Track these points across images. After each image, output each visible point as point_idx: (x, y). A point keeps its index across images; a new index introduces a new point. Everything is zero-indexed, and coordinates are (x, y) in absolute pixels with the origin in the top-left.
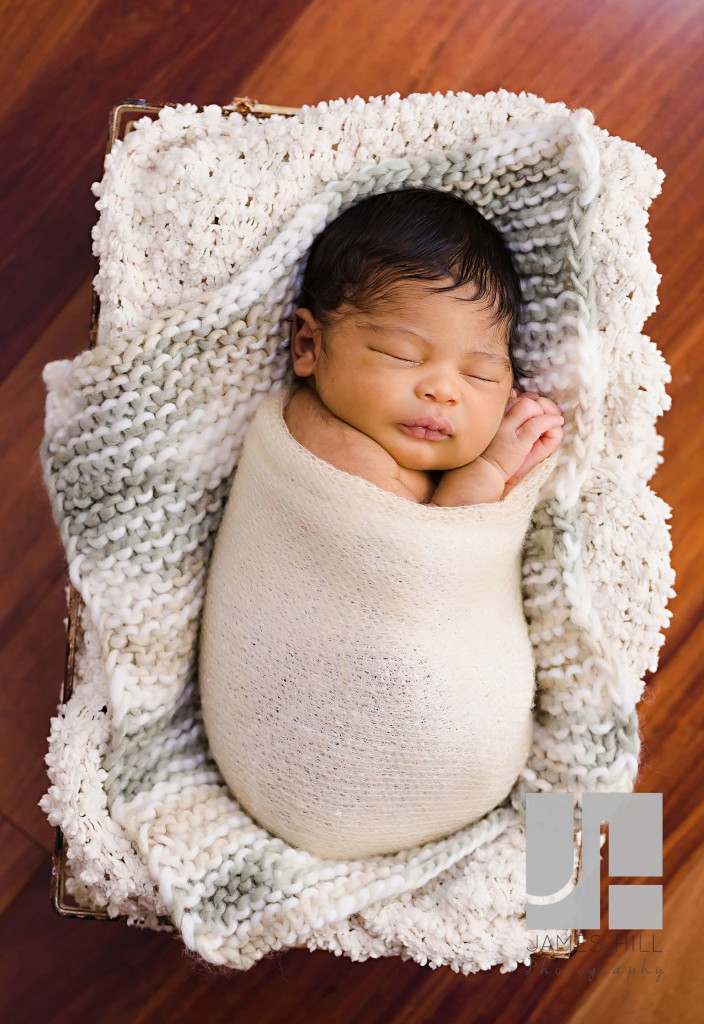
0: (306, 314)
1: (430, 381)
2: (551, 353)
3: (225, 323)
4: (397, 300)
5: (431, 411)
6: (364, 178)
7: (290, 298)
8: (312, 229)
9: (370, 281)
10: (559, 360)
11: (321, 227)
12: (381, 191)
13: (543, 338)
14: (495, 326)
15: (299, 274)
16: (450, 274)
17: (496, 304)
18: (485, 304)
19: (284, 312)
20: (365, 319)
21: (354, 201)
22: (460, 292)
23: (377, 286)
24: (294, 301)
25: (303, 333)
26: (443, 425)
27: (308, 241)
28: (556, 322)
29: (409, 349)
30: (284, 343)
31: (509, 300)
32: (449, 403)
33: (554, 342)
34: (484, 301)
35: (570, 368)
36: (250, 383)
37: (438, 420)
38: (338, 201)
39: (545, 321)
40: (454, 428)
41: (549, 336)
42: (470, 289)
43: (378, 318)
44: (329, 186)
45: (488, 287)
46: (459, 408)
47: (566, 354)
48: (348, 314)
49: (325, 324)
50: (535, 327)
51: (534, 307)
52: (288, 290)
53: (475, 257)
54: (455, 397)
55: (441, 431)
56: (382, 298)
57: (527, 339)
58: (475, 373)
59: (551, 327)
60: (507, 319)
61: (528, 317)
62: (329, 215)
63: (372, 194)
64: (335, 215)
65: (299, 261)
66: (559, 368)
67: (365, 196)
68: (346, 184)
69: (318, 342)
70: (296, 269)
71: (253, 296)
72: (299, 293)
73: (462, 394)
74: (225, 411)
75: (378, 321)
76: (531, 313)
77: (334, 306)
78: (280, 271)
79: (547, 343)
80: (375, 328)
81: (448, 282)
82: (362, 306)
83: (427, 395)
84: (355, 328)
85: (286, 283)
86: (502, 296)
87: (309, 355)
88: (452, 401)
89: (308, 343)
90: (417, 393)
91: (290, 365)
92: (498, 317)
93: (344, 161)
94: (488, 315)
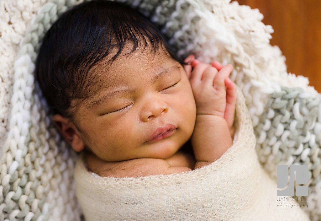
0: (58, 118)
1: (144, 109)
2: (197, 40)
3: (26, 150)
4: (97, 80)
5: (157, 124)
6: (35, 26)
7: (44, 114)
8: (29, 71)
9: (76, 80)
10: (203, 40)
11: (32, 67)
12: (49, 26)
13: (186, 36)
14: (157, 55)
15: (40, 99)
16: (113, 46)
17: (148, 43)
18: (142, 48)
19: (45, 123)
20: (88, 102)
21: (39, 42)
22: (125, 51)
23: (81, 80)
24: (48, 114)
25: (64, 128)
26: (168, 127)
27: (31, 79)
28: (186, 23)
29: (121, 101)
30: (57, 138)
31: (153, 35)
32: (163, 113)
33: (193, 33)
34: (141, 47)
35: (213, 41)
36: (57, 171)
37: (163, 126)
38: (31, 47)
39: (180, 27)
40: (175, 124)
41: (188, 32)
42: (129, 45)
43: (95, 96)
44: (21, 44)
45: (138, 37)
46: (170, 112)
47: (205, 34)
48: (78, 105)
49: (71, 117)
50: (178, 34)
51: (169, 24)
52: (40, 111)
53: (120, 27)
54: (164, 107)
55: (169, 131)
56: (89, 84)
57: (180, 44)
58: (165, 87)
59: (186, 27)
60: (159, 45)
61: (171, 33)
62: (32, 58)
63: (46, 31)
64: (35, 56)
65: (34, 92)
66: (207, 45)
67: (43, 36)
68: (29, 36)
69: (74, 128)
70: (36, 97)
71: (26, 126)
72: (47, 109)
73: (166, 103)
74: (57, 194)
75: (96, 98)
76: (170, 29)
77: (68, 105)
78: (28, 104)
79: (191, 37)
80: (97, 103)
81: (115, 51)
82: (82, 96)
83: (149, 117)
84: (86, 110)
85: (36, 108)
86: (148, 36)
87: (76, 137)
88: (164, 111)
89: (70, 131)
90: (143, 120)
91: (69, 147)
92: (154, 49)
93: (20, 26)
94: (149, 52)
